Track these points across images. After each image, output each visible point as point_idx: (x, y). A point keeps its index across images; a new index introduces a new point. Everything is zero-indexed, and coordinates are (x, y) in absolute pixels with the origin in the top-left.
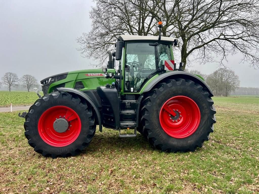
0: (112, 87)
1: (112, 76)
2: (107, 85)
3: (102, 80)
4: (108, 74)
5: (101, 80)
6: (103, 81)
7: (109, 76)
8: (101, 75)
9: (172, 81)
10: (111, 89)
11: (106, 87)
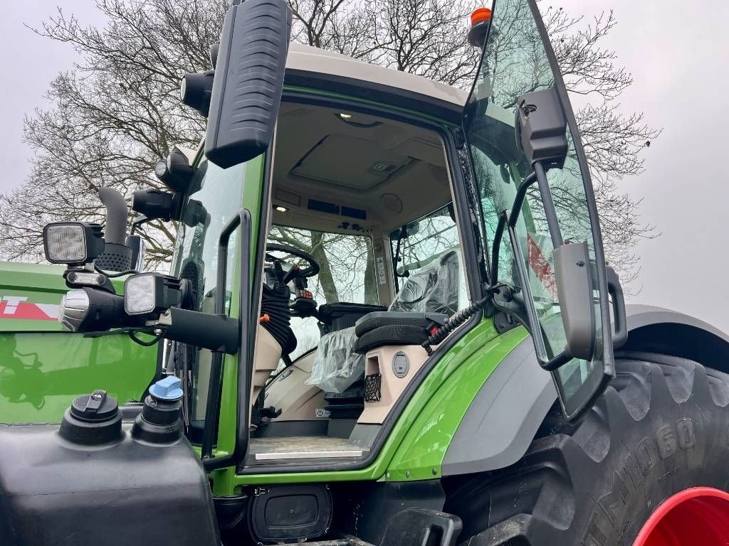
0: (149, 427)
1: (159, 310)
2: (76, 414)
3: (38, 364)
4: (104, 286)
5: (28, 361)
6: (44, 369)
7: (122, 305)
8: (25, 311)
9: (643, 372)
10: (133, 455)
11: (70, 433)
